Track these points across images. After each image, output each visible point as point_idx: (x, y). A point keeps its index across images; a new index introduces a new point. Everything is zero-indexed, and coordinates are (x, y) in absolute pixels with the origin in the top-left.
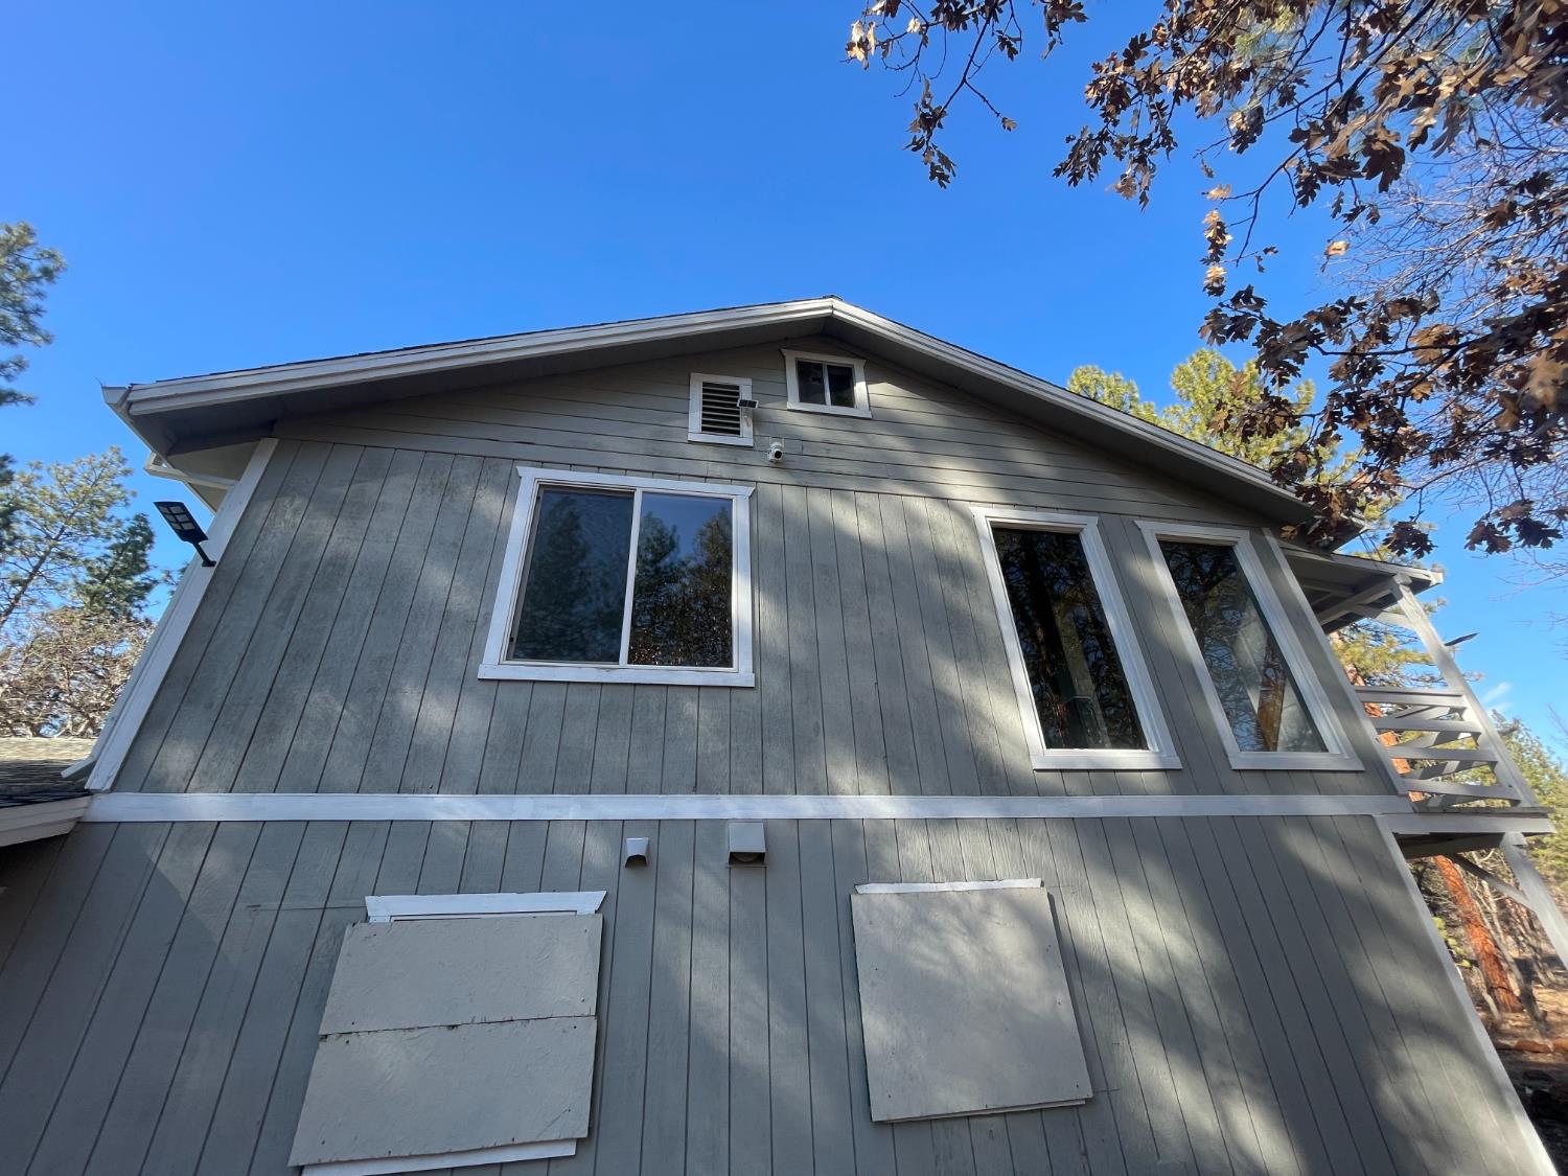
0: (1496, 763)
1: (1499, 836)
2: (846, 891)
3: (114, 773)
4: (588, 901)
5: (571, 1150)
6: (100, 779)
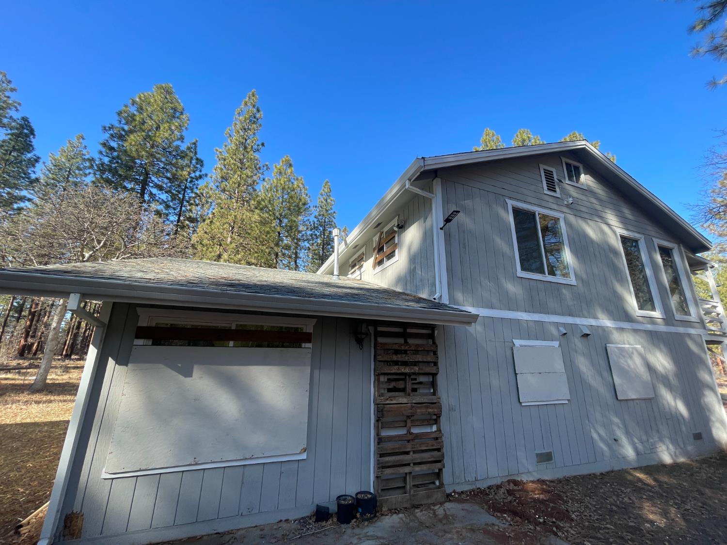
0: (722, 322)
1: (722, 342)
2: (604, 346)
3: (448, 299)
4: (556, 344)
5: (567, 402)
6: (445, 301)
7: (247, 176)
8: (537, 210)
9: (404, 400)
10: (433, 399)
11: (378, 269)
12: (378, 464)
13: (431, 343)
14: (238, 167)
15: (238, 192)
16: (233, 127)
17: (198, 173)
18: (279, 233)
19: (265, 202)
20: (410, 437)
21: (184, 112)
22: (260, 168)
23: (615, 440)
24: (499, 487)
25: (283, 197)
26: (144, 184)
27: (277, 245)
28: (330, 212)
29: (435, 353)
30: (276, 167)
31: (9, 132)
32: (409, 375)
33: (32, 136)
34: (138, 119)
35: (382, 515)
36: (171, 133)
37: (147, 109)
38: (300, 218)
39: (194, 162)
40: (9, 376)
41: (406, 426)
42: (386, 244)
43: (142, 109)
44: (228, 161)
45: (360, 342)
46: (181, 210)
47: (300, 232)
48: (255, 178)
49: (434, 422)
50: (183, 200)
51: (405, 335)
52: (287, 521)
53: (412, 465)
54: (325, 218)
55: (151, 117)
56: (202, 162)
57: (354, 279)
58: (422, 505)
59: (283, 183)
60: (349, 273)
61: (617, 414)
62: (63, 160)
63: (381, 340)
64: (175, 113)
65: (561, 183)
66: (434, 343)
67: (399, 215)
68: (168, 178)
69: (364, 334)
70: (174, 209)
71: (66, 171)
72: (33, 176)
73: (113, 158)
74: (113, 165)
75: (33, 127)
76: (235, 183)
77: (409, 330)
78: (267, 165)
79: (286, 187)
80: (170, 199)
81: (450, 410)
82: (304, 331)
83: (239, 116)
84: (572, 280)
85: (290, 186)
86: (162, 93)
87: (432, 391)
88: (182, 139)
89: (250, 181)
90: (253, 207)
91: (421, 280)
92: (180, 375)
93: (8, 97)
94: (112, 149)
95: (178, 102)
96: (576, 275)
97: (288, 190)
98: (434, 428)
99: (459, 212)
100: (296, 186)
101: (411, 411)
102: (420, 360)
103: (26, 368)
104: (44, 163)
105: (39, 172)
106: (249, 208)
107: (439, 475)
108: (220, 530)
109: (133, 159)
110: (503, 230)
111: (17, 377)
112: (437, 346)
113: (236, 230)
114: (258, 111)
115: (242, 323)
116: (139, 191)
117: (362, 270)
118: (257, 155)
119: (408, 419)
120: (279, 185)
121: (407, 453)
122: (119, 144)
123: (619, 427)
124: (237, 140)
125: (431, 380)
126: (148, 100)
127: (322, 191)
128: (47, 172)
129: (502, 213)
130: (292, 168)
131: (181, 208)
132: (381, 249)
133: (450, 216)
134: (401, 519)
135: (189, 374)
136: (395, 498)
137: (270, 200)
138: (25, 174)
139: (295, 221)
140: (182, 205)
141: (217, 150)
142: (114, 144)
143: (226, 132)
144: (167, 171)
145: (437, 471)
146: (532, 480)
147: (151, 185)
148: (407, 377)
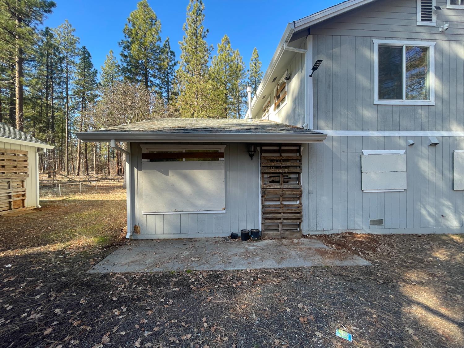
2: (452, 151)
3: (313, 126)
4: (402, 152)
5: (403, 191)
6: (311, 127)
7: (201, 58)
8: (405, 43)
9: (279, 187)
10: (298, 187)
11: (277, 111)
12: (262, 217)
13: (299, 155)
14: (194, 53)
15: (197, 70)
16: (187, 22)
17: (173, 62)
18: (226, 94)
19: (214, 74)
20: (281, 206)
21: (157, 19)
22: (207, 50)
23: (442, 216)
24: (338, 234)
25: (225, 68)
26: (146, 75)
27: (225, 102)
28: (258, 73)
29: (300, 161)
30: (219, 46)
31: (80, 57)
32: (282, 174)
33: (90, 58)
34: (134, 32)
35: (264, 239)
36: (153, 37)
37: (137, 24)
38: (239, 81)
39: (169, 54)
40: (115, 182)
41: (280, 200)
42: (281, 92)
43: (134, 24)
44: (187, 49)
45: (251, 156)
46: (168, 89)
47: (239, 91)
48: (206, 58)
49: (298, 199)
50: (168, 82)
51: (280, 151)
52: (218, 237)
53: (282, 219)
54: (256, 78)
55: (140, 29)
56: (174, 53)
57: (265, 120)
58: (287, 238)
59: (224, 57)
60: (263, 116)
61: (449, 199)
62: (108, 69)
63: (264, 155)
64: (152, 22)
65: (439, 10)
66: (300, 155)
67: (287, 70)
68: (157, 69)
69: (253, 152)
70: (165, 88)
71: (111, 75)
72: (97, 82)
73: (128, 63)
74: (129, 67)
75: (89, 52)
76: (194, 65)
77: (283, 148)
78: (212, 47)
79: (227, 60)
80: (161, 83)
81: (309, 193)
82: (220, 152)
83: (190, 12)
84: (432, 101)
85: (230, 58)
86: (142, 8)
87: (297, 182)
88: (159, 39)
89: (203, 61)
90: (207, 79)
91: (299, 115)
92: (164, 175)
93: (73, 36)
94: (126, 57)
95: (152, 12)
96: (436, 96)
97: (228, 62)
98: (298, 202)
99: (321, 61)
100: (233, 58)
101: (282, 193)
102: (289, 165)
103: (121, 179)
104: (100, 73)
105: (99, 79)
106: (204, 80)
107: (299, 226)
108: (191, 238)
109: (137, 61)
110: (367, 67)
111: (118, 183)
112: (301, 157)
113: (199, 96)
114: (201, 3)
115: (188, 149)
116: (145, 81)
117: (269, 113)
118: (204, 41)
119: (282, 197)
120: (222, 59)
121: (280, 213)
122: (128, 53)
123: (449, 208)
124: (190, 32)
125: (297, 176)
126: (136, 17)
127: (252, 58)
128: (103, 78)
129: (367, 53)
130: (230, 44)
131: (168, 87)
132: (278, 97)
133: (315, 65)
134: (273, 242)
135: (167, 174)
136: (272, 234)
137: (217, 72)
138: (94, 81)
139: (235, 84)
140: (168, 85)
141: (180, 43)
142: (126, 53)
143: (183, 28)
144: (156, 64)
145: (298, 223)
146: (365, 233)
147: (150, 75)
148: (281, 175)
